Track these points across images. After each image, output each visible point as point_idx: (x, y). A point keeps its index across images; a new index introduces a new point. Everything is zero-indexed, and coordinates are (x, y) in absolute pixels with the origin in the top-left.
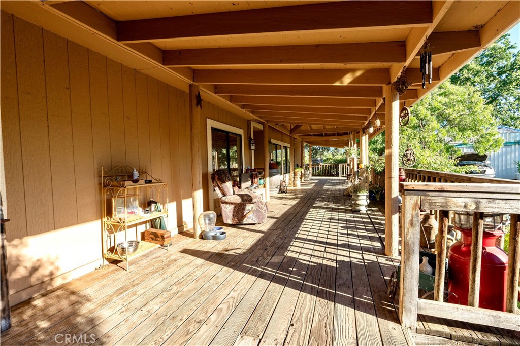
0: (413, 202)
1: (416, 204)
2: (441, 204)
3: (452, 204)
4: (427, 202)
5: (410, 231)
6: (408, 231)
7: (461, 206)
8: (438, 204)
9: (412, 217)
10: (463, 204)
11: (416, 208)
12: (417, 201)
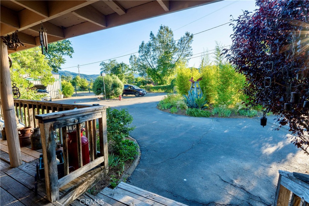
0: (49, 126)
1: (51, 127)
2: (64, 124)
3: (69, 122)
4: (57, 124)
5: (49, 144)
6: (48, 145)
7: (72, 122)
8: (62, 124)
9: (50, 135)
10: (73, 121)
11: (51, 130)
12: (51, 125)
